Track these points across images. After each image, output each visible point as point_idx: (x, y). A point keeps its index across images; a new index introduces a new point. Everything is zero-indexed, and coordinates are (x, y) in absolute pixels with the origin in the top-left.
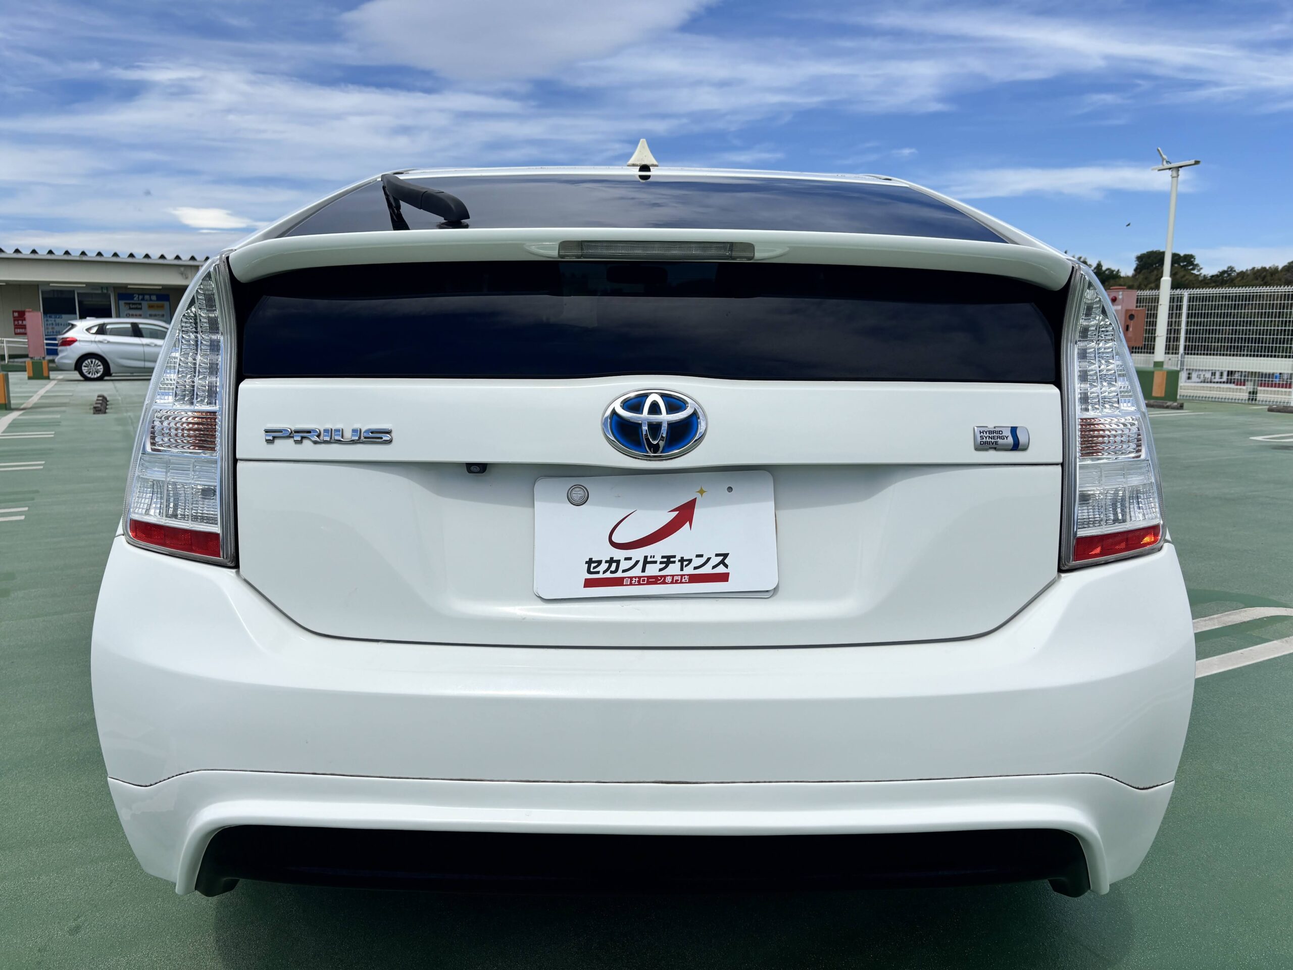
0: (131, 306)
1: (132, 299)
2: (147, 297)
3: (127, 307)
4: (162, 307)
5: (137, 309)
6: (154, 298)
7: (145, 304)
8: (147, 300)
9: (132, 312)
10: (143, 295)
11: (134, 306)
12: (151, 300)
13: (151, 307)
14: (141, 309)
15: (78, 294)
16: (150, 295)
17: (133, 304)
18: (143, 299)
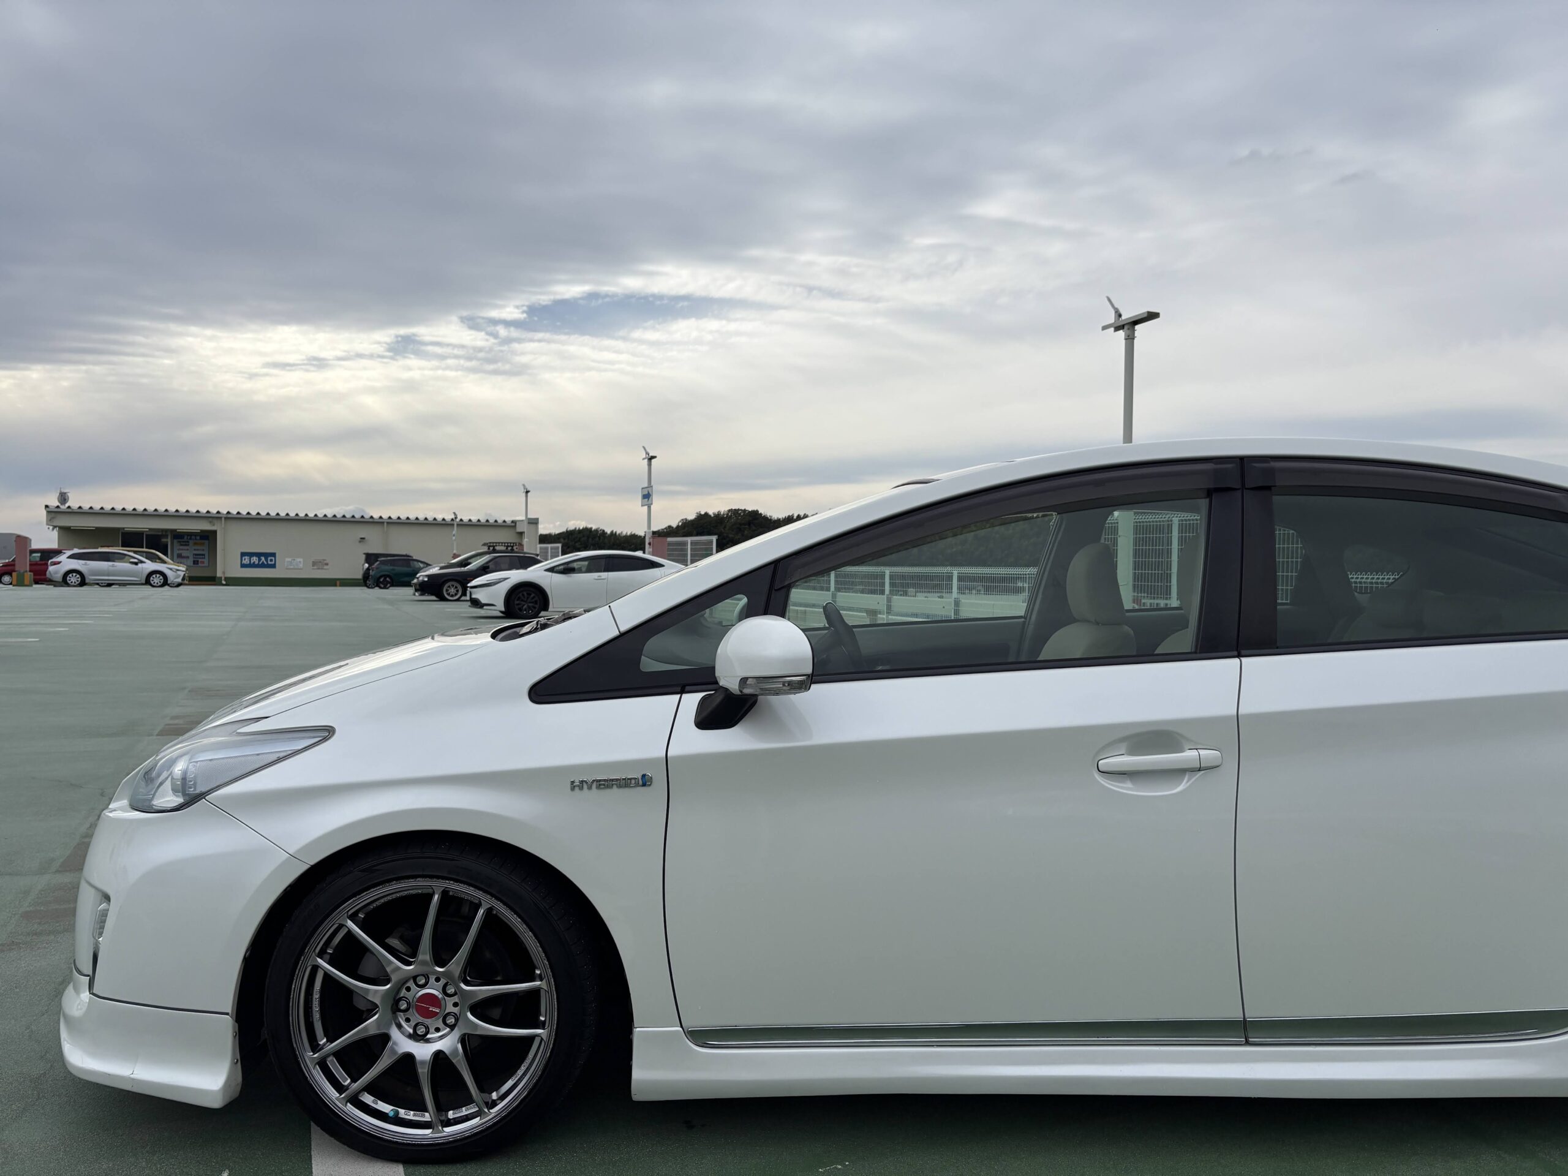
0: (182, 543)
1: (183, 538)
2: (193, 537)
3: (179, 544)
4: (203, 544)
5: (186, 545)
6: (198, 538)
7: (191, 542)
8: (193, 539)
9: (181, 547)
10: (191, 536)
11: (184, 543)
12: (196, 539)
13: (195, 544)
14: (188, 545)
15: (147, 535)
16: (195, 536)
17: (183, 542)
18: (191, 539)
